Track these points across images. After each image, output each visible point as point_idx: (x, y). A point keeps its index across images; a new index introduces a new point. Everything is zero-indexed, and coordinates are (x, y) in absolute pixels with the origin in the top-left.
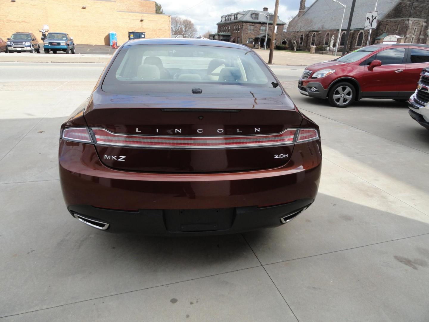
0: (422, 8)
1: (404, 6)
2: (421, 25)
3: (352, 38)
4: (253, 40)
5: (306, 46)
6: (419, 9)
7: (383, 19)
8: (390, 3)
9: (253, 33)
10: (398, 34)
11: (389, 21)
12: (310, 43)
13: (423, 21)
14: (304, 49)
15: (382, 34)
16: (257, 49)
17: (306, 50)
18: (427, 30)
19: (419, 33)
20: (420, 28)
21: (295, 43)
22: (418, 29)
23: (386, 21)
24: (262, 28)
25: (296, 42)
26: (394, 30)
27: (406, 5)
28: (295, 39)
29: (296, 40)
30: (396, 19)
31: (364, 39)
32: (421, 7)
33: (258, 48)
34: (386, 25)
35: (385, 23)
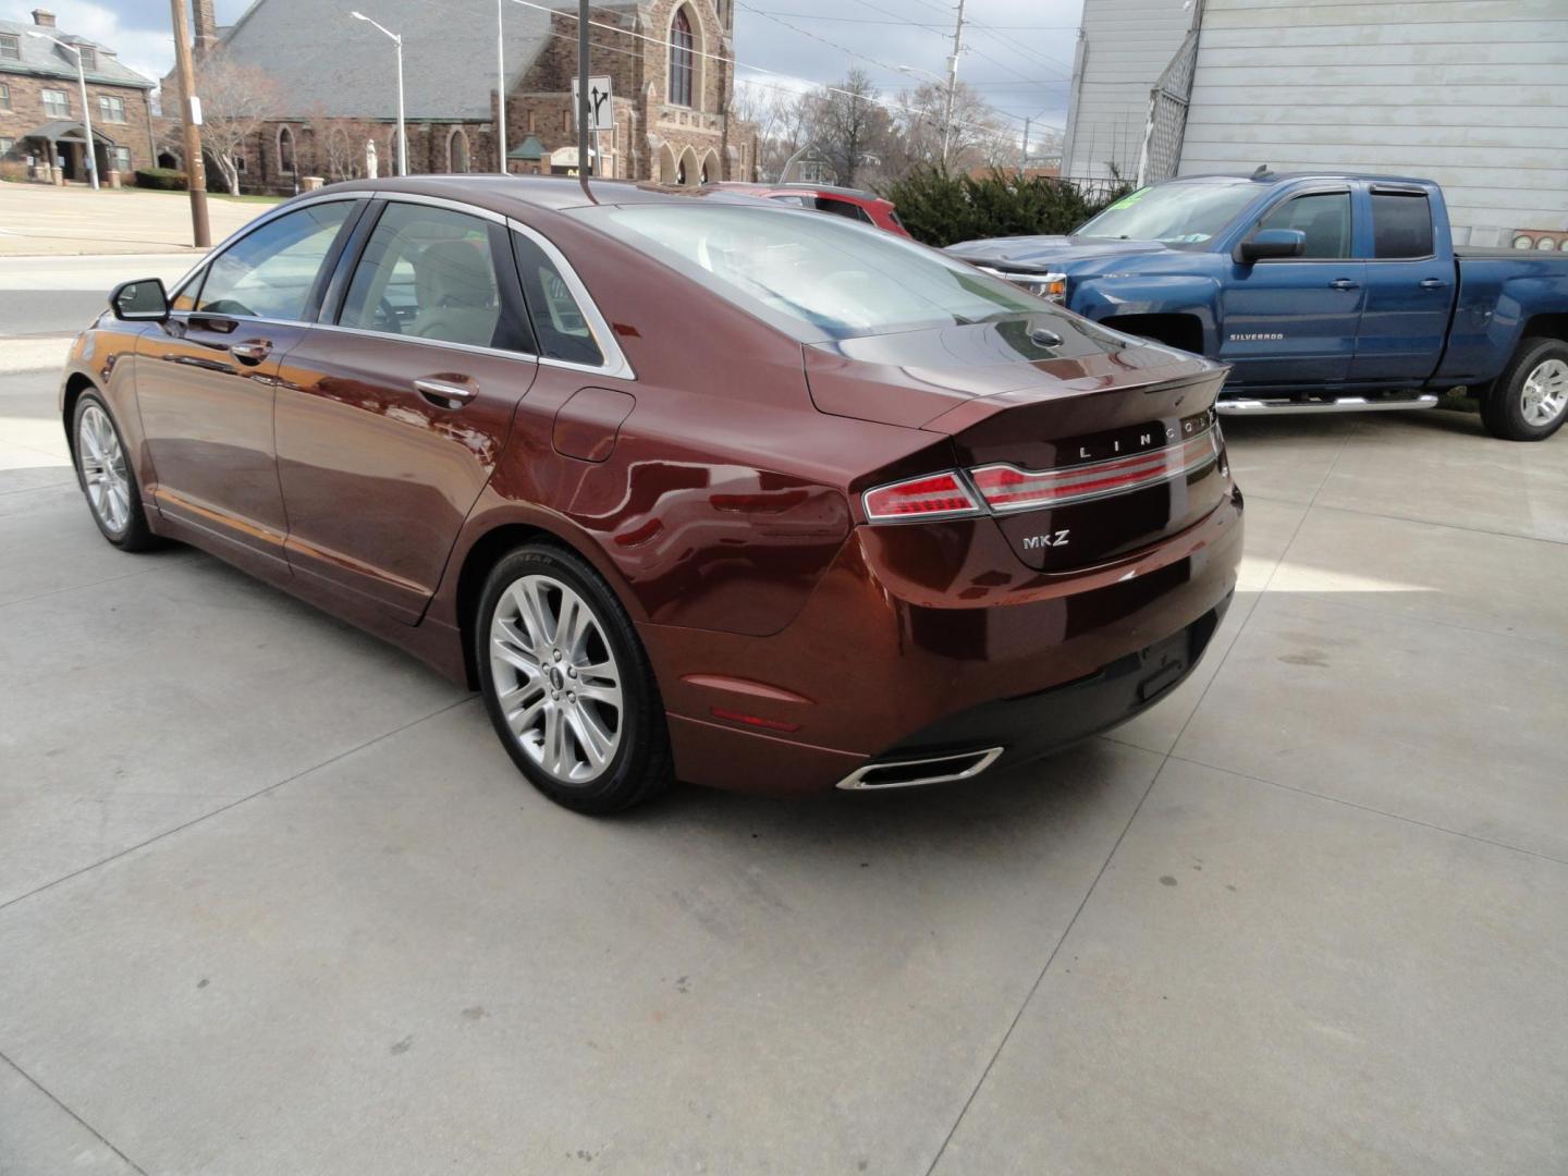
0: (615, 65)
1: (564, 53)
2: (626, 117)
3: (431, 150)
4: (19, 144)
5: (264, 177)
6: (607, 66)
7: (514, 92)
8: (521, 39)
9: (9, 116)
10: (569, 141)
11: (537, 98)
12: (275, 165)
13: (628, 105)
14: (258, 189)
15: (523, 140)
16: (50, 183)
17: (266, 189)
18: (645, 132)
19: (626, 140)
20: (625, 125)
21: (230, 163)
22: (621, 129)
23: (526, 98)
24: (47, 96)
25: (233, 160)
26: (556, 130)
27: (570, 52)
28: (226, 150)
29: (230, 151)
30: (555, 95)
31: (472, 156)
32: (613, 62)
33: (49, 179)
34: (529, 111)
35: (524, 105)
